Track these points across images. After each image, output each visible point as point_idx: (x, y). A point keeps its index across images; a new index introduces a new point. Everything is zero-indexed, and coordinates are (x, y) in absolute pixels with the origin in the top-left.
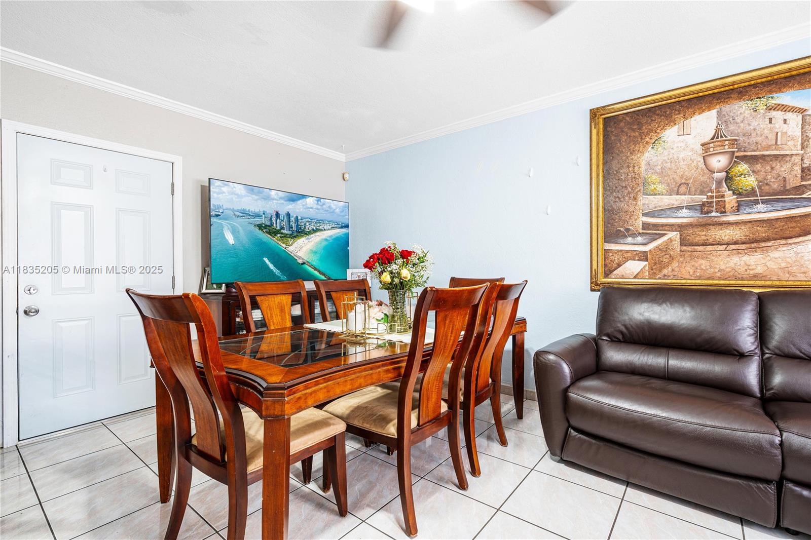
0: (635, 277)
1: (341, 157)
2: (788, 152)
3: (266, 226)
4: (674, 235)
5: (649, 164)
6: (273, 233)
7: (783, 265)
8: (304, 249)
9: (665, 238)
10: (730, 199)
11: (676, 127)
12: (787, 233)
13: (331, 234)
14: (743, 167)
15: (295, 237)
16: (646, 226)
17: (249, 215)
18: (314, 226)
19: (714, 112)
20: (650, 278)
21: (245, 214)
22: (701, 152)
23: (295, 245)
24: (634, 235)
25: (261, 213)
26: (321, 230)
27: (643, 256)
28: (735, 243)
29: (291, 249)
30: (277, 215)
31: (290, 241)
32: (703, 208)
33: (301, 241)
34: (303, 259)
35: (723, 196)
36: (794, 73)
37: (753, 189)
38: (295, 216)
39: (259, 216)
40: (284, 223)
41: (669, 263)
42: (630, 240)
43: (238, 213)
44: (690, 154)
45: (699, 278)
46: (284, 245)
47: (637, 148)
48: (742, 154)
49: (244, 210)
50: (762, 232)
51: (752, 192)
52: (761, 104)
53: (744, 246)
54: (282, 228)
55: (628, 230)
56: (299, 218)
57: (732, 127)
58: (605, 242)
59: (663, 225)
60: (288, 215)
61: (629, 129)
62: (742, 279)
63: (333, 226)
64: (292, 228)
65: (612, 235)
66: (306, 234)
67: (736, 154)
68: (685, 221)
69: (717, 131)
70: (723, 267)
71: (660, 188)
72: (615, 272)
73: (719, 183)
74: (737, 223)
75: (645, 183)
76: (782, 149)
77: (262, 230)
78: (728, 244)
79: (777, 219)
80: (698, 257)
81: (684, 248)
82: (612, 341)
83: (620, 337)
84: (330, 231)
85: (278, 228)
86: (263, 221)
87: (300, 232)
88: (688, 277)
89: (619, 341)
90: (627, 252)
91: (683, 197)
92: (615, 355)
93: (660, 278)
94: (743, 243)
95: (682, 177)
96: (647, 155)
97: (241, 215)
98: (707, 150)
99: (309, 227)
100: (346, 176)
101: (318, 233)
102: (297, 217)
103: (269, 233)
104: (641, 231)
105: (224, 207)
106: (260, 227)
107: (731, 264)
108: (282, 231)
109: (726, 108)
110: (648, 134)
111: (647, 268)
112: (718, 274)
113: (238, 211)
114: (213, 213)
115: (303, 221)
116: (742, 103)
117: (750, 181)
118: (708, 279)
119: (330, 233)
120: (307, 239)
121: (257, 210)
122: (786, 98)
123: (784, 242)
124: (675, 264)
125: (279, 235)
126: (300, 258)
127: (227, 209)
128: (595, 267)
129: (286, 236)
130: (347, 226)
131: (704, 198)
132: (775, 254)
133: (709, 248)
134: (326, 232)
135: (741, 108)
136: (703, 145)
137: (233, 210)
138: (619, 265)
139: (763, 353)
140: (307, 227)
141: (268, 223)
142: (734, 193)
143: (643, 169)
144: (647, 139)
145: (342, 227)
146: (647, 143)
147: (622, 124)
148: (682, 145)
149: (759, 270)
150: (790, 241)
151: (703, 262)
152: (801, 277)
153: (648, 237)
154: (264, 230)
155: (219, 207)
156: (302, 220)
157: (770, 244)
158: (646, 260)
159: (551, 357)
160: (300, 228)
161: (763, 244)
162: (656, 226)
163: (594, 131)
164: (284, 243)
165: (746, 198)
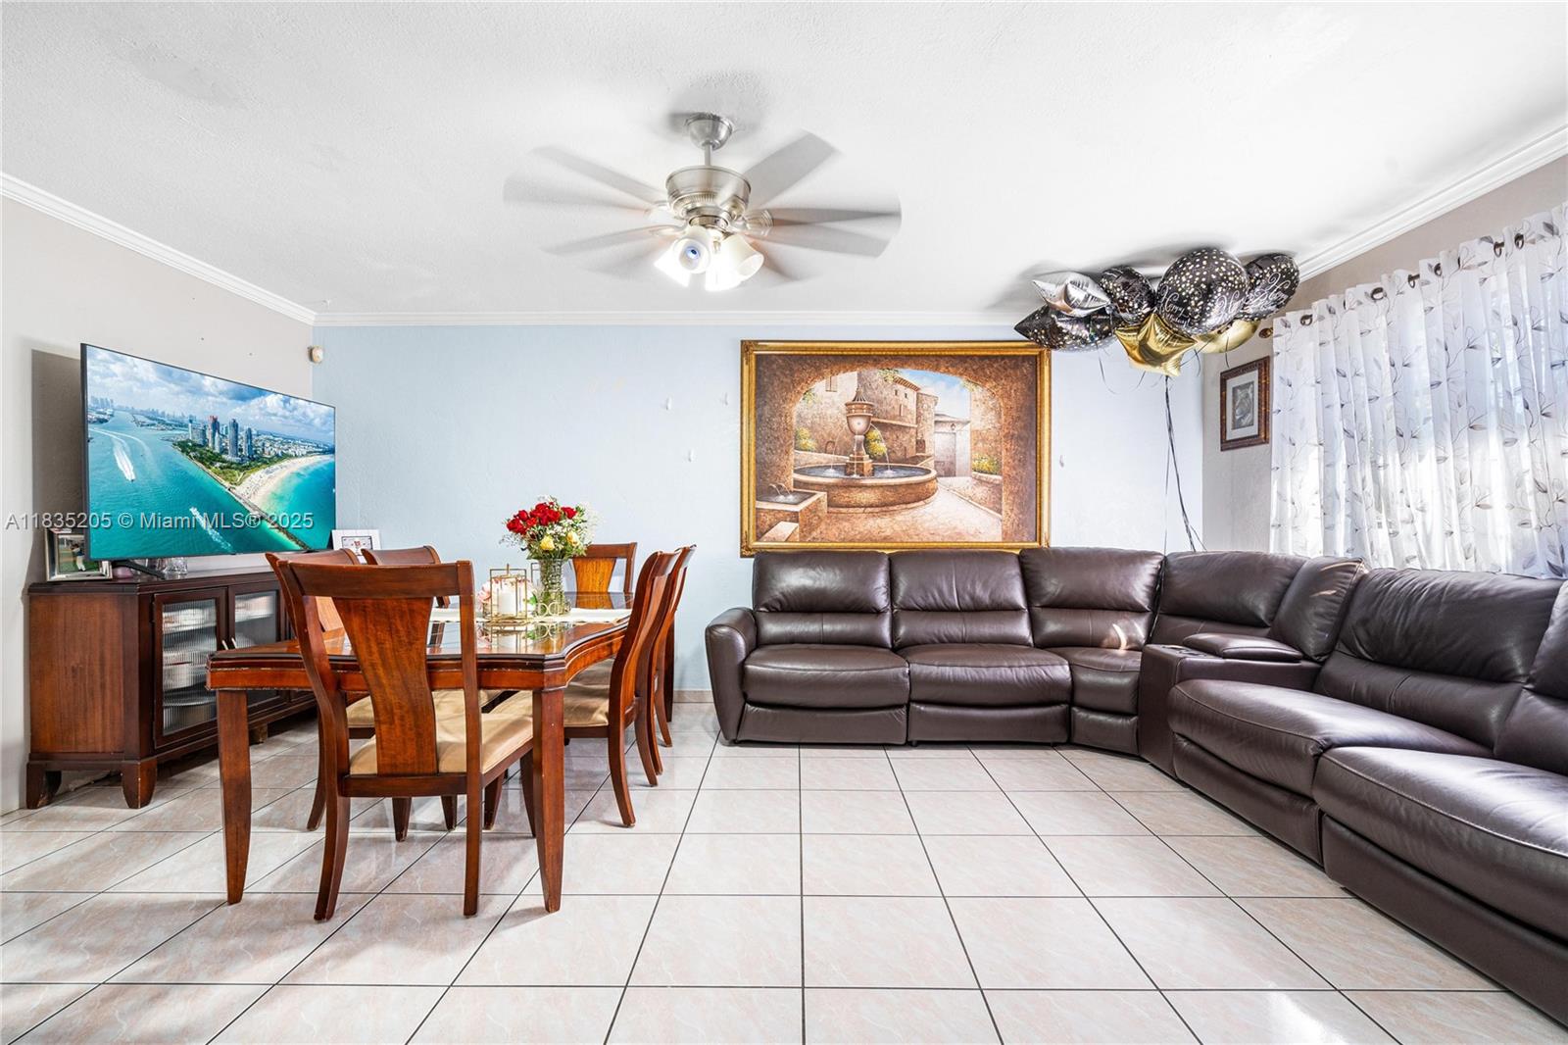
0: (786, 541)
1: (308, 316)
2: (907, 425)
3: (195, 445)
4: (822, 495)
5: (799, 416)
6: (208, 459)
7: (904, 528)
8: (262, 491)
9: (814, 499)
10: (867, 462)
11: (825, 381)
12: (907, 499)
13: (307, 464)
14: (876, 433)
15: (247, 468)
16: (797, 483)
17: (164, 423)
18: (279, 448)
19: (855, 373)
20: (800, 542)
21: (156, 420)
22: (845, 412)
23: (246, 483)
24: (785, 493)
25: (186, 421)
26: (291, 456)
27: (794, 517)
28: (871, 506)
29: (240, 490)
30: (215, 425)
31: (239, 477)
32: (846, 469)
33: (257, 476)
34: (259, 510)
35: (862, 459)
36: (912, 353)
37: (884, 455)
38: (246, 428)
39: (181, 425)
40: (228, 442)
41: (818, 525)
42: (781, 498)
43: (141, 418)
44: (836, 412)
45: (843, 541)
46: (227, 484)
47: (789, 396)
48: (876, 420)
49: (153, 412)
50: (890, 496)
51: (883, 459)
52: (890, 375)
53: (877, 510)
54: (224, 451)
55: (780, 487)
56: (254, 432)
57: (869, 393)
58: (757, 499)
59: (813, 484)
60: (235, 425)
61: (782, 373)
62: (876, 541)
63: (311, 449)
64: (241, 450)
65: (764, 492)
66: (265, 463)
67: (872, 419)
68: (832, 481)
69: (858, 393)
70: (862, 530)
71: (811, 444)
72: (767, 535)
73: (859, 446)
74: (872, 487)
75: (797, 437)
76: (904, 421)
77: (188, 454)
78: (866, 507)
79: (901, 485)
80: (842, 519)
81: (831, 509)
82: (770, 611)
83: (778, 607)
84: (303, 459)
85: (217, 450)
86: (189, 435)
87: (254, 459)
88: (834, 539)
89: (777, 611)
90: (779, 511)
91: (830, 456)
92: (772, 628)
93: (810, 541)
94: (877, 506)
95: (829, 435)
96: (798, 405)
97: (149, 421)
98: (849, 411)
99: (270, 451)
100: (318, 354)
101: (285, 463)
102: (250, 430)
103: (201, 460)
104: (793, 489)
105: (116, 405)
106: (184, 446)
107: (868, 527)
108: (224, 456)
109: (865, 372)
110: (800, 383)
111: (798, 530)
112: (858, 537)
113: (142, 413)
114: (92, 416)
115: (260, 438)
116: (876, 371)
117: (881, 447)
118: (850, 541)
119: (304, 463)
120: (267, 472)
121: (178, 414)
122: (907, 374)
123: (904, 506)
124: (823, 526)
125: (218, 464)
126: (255, 508)
127: (120, 408)
128: (745, 528)
129: (230, 466)
130: (332, 451)
131: (847, 459)
132: (899, 518)
133: (851, 510)
134: (300, 460)
135: (876, 375)
136: (846, 405)
137: (133, 412)
138: (771, 527)
139: (892, 609)
140: (266, 451)
141: (199, 441)
142: (870, 457)
143: (794, 421)
144: (799, 389)
145: (324, 452)
146: (799, 392)
147: (775, 366)
148: (828, 401)
149: (888, 532)
150: (909, 506)
151: (845, 523)
152: (916, 539)
153: (798, 496)
154: (192, 454)
155: (105, 404)
156: (258, 435)
157: (895, 508)
158: (797, 521)
159: (724, 630)
160: (256, 451)
161: (891, 508)
162: (806, 485)
163: (746, 368)
164: (226, 479)
165: (880, 463)
